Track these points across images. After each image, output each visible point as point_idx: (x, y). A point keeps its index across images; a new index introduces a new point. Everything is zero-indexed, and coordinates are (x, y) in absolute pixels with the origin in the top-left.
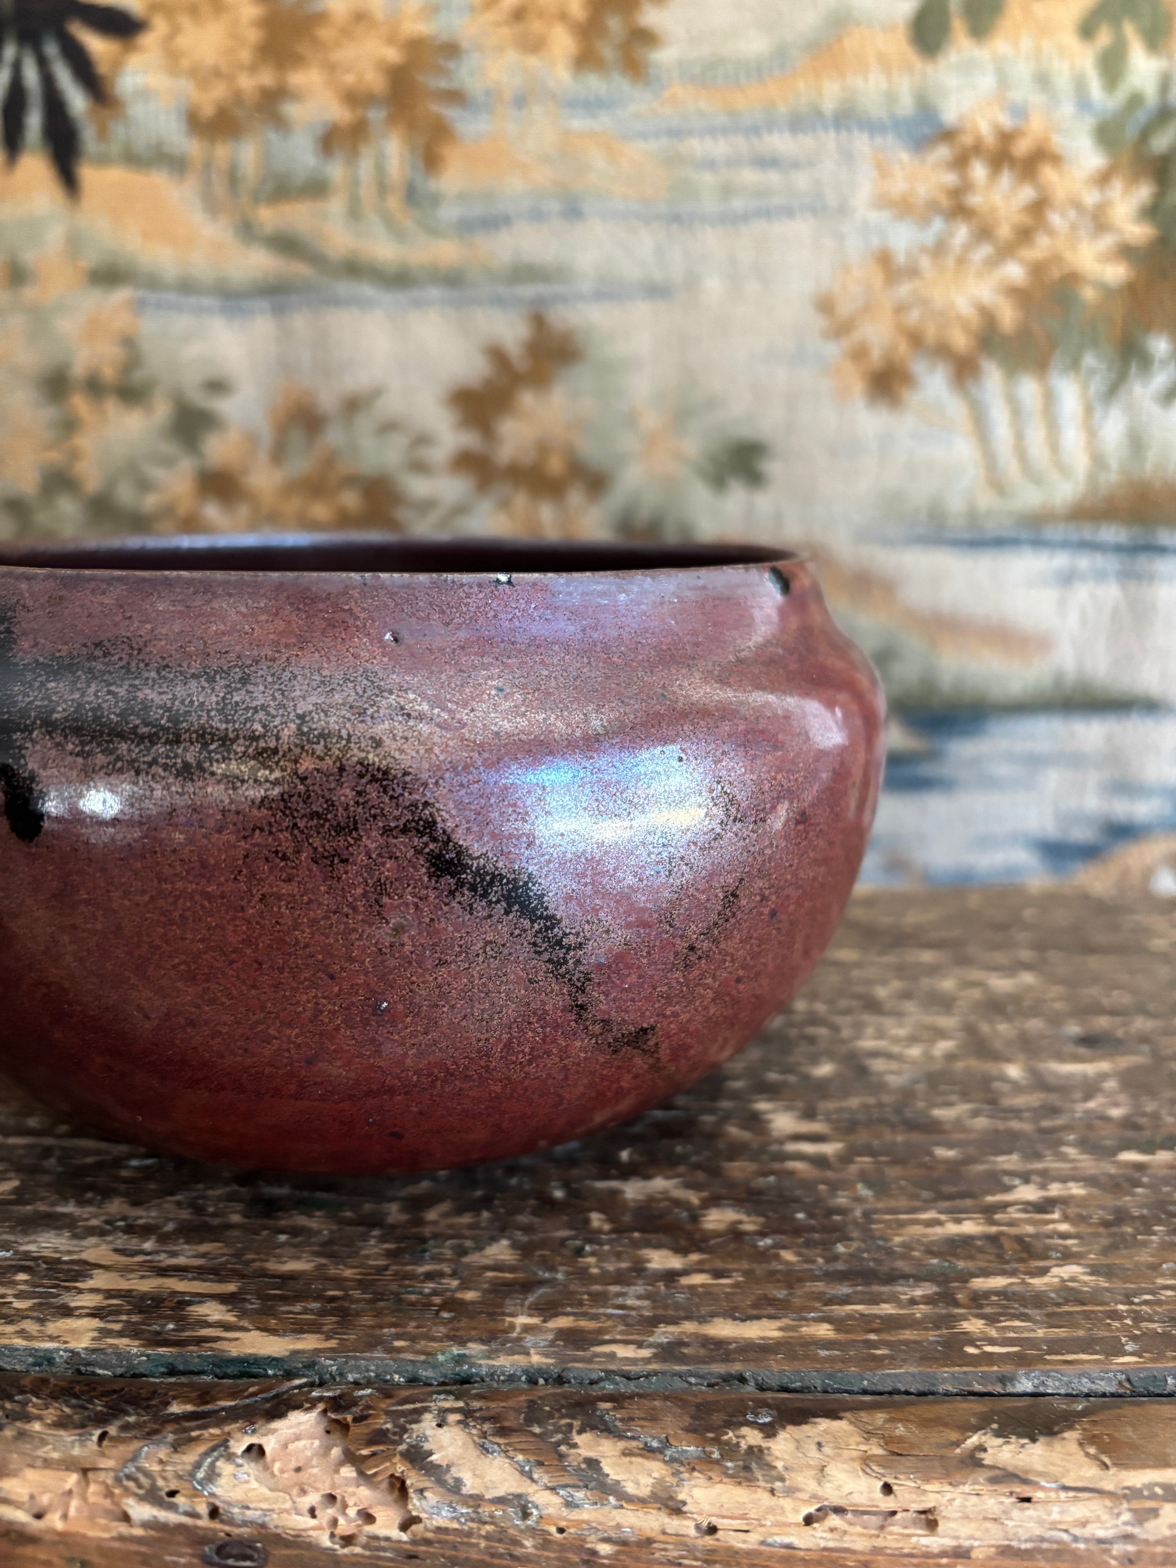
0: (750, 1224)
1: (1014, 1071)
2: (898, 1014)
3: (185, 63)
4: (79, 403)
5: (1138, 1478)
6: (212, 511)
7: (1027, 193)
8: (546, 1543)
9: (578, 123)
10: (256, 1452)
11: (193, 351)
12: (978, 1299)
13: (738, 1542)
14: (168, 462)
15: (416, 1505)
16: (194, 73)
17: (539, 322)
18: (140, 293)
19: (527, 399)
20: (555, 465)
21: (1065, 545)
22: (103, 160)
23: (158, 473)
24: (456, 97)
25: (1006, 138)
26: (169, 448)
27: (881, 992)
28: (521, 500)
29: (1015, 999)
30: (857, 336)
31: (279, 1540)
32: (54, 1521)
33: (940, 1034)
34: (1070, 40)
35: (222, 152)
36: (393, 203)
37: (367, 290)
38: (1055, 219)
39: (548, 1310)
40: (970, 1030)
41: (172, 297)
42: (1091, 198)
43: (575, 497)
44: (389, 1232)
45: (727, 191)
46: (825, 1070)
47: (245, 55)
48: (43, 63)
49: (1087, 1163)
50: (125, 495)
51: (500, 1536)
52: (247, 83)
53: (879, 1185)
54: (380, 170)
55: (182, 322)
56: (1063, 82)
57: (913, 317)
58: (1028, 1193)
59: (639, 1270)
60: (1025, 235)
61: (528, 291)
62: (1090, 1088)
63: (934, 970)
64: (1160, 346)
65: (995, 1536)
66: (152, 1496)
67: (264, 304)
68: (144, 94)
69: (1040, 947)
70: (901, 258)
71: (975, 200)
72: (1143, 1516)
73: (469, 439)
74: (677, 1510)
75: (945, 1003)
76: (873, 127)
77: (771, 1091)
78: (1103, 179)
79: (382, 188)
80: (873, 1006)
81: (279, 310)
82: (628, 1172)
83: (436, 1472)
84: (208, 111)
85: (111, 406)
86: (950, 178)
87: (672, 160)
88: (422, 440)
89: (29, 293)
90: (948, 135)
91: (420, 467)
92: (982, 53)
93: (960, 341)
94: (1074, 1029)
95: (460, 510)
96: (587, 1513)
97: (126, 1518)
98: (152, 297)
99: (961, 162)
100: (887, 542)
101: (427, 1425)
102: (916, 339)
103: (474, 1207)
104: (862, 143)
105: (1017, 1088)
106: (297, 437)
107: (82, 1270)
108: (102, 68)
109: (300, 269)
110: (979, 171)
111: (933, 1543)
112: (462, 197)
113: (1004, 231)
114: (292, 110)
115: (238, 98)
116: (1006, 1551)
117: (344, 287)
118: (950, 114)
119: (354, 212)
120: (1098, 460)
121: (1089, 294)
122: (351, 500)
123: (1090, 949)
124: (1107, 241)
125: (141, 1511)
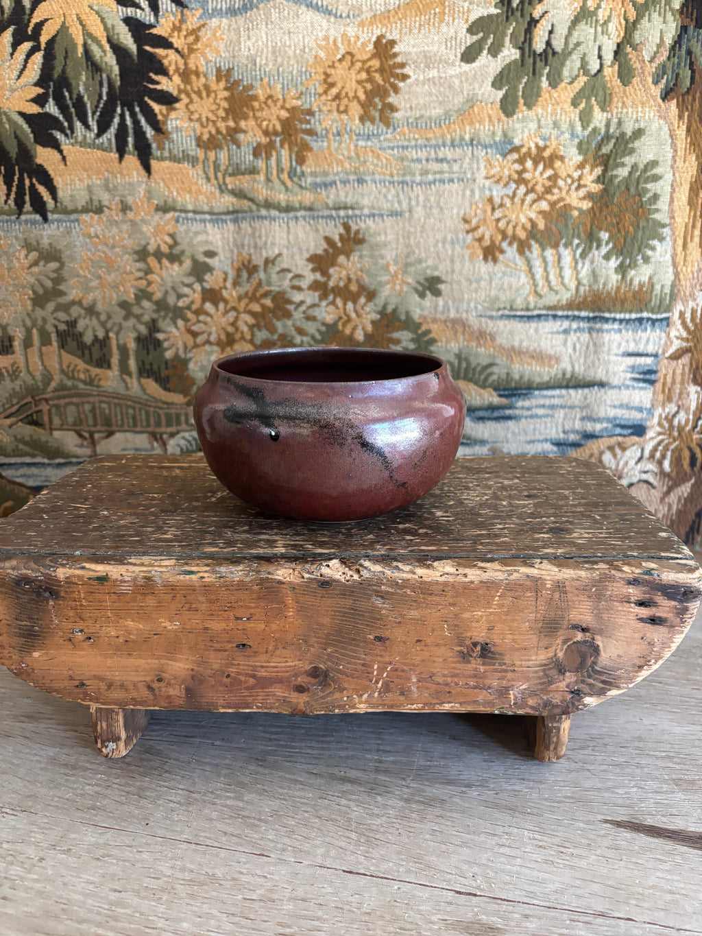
0: (430, 532)
1: (504, 503)
2: (474, 490)
3: (196, 116)
4: (152, 261)
5: (509, 568)
6: (208, 306)
7: (549, 172)
8: (388, 580)
9: (361, 143)
10: (328, 566)
11: (200, 238)
12: (482, 543)
13: (427, 580)
14: (189, 286)
15: (362, 573)
16: (199, 120)
17: (347, 227)
18: (177, 214)
19: (342, 259)
20: (354, 288)
21: (567, 317)
22: (162, 159)
23: (186, 290)
24: (311, 132)
25: (540, 150)
26: (191, 280)
27: (471, 485)
28: (339, 302)
29: (510, 486)
30: (480, 231)
31: (335, 581)
32: (288, 579)
33: (486, 494)
34: (568, 107)
35: (212, 155)
36: (285, 176)
37: (274, 213)
38: (561, 183)
39: (384, 545)
40: (494, 493)
41: (190, 215)
42: (576, 175)
43: (362, 300)
44: (343, 534)
45: (425, 172)
46: (452, 503)
47: (222, 113)
48: (133, 115)
49: (518, 521)
50: (171, 300)
51: (379, 579)
52: (222, 126)
53: (462, 525)
54: (278, 161)
55: (196, 227)
56: (564, 127)
57: (502, 224)
58: (501, 526)
59: (404, 539)
60: (548, 190)
61: (342, 213)
62: (525, 506)
63: (488, 479)
64: (605, 236)
65: (479, 579)
66: (308, 573)
67: (229, 217)
68: (177, 129)
69: (523, 473)
70: (497, 201)
71: (527, 176)
72: (509, 575)
73: (318, 276)
74: (414, 573)
75: (489, 488)
76: (486, 147)
77: (437, 507)
78: (581, 166)
79: (280, 170)
80: (467, 488)
81: (235, 221)
82: (399, 523)
83: (366, 568)
84: (206, 137)
85: (165, 262)
86: (517, 167)
87: (402, 159)
88: (298, 276)
89: (130, 215)
90: (516, 149)
91: (299, 289)
92: (531, 114)
93: (522, 235)
94: (526, 493)
95: (313, 306)
96: (396, 574)
97: (303, 577)
98: (183, 215)
99: (521, 161)
100: (491, 317)
101: (362, 561)
102: (504, 234)
103: (363, 529)
104: (481, 153)
105: (504, 506)
106: (245, 274)
107: (276, 541)
108: (160, 117)
109: (246, 203)
110: (529, 164)
111: (467, 580)
112: (314, 174)
113: (539, 188)
114: (241, 137)
115: (218, 132)
116: (481, 582)
117: (264, 212)
118: (517, 142)
119: (268, 180)
120: (579, 284)
121: (576, 213)
122: (268, 302)
123: (540, 474)
124: (582, 192)
125: (306, 576)
